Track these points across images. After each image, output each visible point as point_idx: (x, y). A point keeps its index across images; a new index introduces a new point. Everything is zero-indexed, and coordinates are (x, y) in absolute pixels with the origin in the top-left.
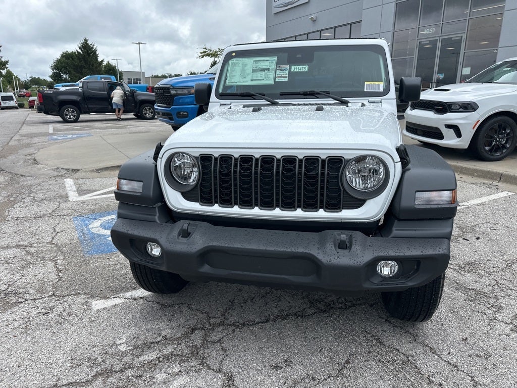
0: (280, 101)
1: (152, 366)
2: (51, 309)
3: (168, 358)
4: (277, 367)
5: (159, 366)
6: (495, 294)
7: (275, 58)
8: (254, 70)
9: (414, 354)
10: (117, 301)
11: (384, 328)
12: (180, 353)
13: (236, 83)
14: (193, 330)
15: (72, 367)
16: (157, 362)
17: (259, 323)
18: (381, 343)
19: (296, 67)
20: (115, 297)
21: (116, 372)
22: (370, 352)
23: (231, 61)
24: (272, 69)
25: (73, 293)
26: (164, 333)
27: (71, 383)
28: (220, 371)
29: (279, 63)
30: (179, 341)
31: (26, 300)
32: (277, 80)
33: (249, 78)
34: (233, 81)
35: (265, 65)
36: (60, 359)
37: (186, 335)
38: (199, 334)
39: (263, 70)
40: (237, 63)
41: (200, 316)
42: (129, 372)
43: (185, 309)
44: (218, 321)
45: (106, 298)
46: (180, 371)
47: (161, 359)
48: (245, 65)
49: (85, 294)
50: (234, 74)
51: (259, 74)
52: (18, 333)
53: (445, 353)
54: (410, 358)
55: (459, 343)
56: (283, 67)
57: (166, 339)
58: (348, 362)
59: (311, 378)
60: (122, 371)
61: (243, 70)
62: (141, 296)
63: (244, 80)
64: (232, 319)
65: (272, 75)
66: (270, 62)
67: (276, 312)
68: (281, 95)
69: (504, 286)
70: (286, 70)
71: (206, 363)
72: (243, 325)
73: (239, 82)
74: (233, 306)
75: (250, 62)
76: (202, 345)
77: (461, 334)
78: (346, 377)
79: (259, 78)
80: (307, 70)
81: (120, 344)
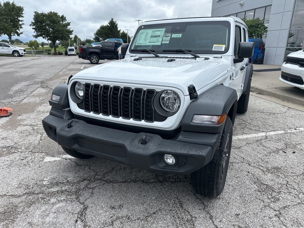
0: (160, 55)
1: (52, 194)
2: (26, 158)
3: (62, 192)
4: (113, 208)
5: (56, 195)
6: (280, 190)
7: (164, 29)
8: (152, 37)
9: (198, 217)
10: (58, 159)
11: (190, 198)
12: (70, 190)
13: (141, 44)
14: (84, 180)
15: (17, 187)
16: (56, 193)
17: (120, 182)
18: (181, 206)
19: (175, 35)
20: (57, 157)
21: (35, 194)
22: (171, 210)
23: (141, 31)
24: (162, 36)
25: (40, 151)
26: (69, 179)
27: (12, 195)
28: (83, 203)
29: (166, 32)
30: (73, 184)
31: (18, 152)
32: (163, 42)
33: (148, 41)
34: (139, 42)
35: (158, 33)
36: (15, 183)
37: (79, 182)
38: (86, 182)
39: (156, 36)
40: (144, 32)
41: (92, 173)
42: (41, 195)
43: (87, 168)
44: (99, 177)
45: (53, 156)
46: (64, 200)
47: (59, 192)
48: (147, 33)
49: (46, 153)
50: (141, 39)
51: (154, 39)
52: (5, 167)
53: (218, 220)
54: (194, 219)
55: (232, 216)
56: (167, 35)
57: (68, 182)
58: (154, 213)
59: (128, 217)
60: (38, 194)
61: (146, 36)
62: (70, 158)
63: (145, 42)
64: (107, 178)
65: (160, 40)
66: (161, 32)
67: (133, 177)
68: (163, 51)
69: (291, 186)
70: (169, 36)
71: (79, 198)
72: (111, 182)
73: (143, 43)
74: (112, 170)
75: (150, 31)
76: (84, 188)
77: (237, 211)
78: (148, 221)
79: (153, 41)
80: (180, 37)
81: (45, 181)
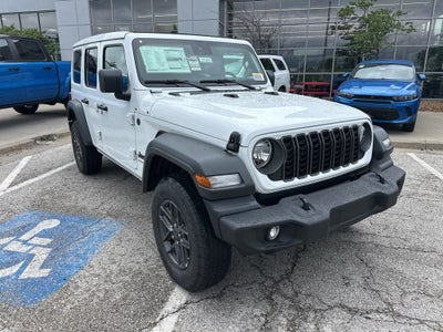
7: (182, 49)
9: (371, 240)
10: (171, 320)
11: (343, 235)
14: (270, 298)
17: (293, 268)
19: (202, 58)
20: (161, 319)
23: (142, 49)
24: (184, 59)
26: (257, 314)
29: (187, 54)
30: (276, 310)
32: (192, 69)
33: (167, 66)
34: (153, 68)
35: (176, 54)
39: (176, 59)
43: (235, 289)
44: (270, 282)
45: (153, 325)
48: (157, 53)
50: (151, 62)
51: (174, 62)
56: (192, 58)
61: (158, 59)
63: (163, 67)
65: (187, 65)
66: (179, 52)
68: (201, 82)
70: (196, 60)
73: (160, 69)
79: (176, 67)
80: (211, 61)
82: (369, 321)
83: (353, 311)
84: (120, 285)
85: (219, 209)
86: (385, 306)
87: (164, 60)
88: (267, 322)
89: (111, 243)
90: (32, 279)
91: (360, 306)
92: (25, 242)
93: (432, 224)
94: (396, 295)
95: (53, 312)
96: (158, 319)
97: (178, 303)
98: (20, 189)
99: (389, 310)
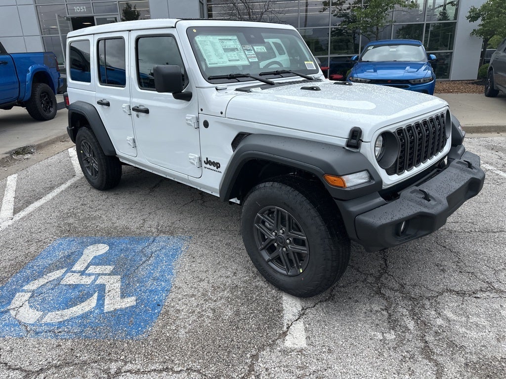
3: (415, 314)
7: (236, 37)
19: (256, 47)
23: (197, 39)
24: (240, 49)
26: (377, 309)
28: (440, 293)
30: (392, 303)
32: (250, 60)
33: (225, 58)
34: (213, 62)
35: (231, 44)
37: (386, 298)
38: (387, 292)
39: (233, 50)
40: (204, 41)
47: (415, 318)
48: (213, 44)
50: (209, 54)
51: (232, 54)
60: (426, 342)
61: (216, 50)
62: (300, 309)
63: (222, 60)
64: (373, 272)
65: (244, 56)
66: (234, 41)
70: (251, 50)
73: (219, 63)
75: (215, 39)
79: (234, 58)
80: (266, 50)
81: (384, 337)
82: (479, 300)
83: (461, 294)
84: (223, 301)
85: (354, 208)
86: (486, 285)
87: (221, 51)
88: (390, 315)
89: (183, 261)
90: (121, 310)
91: (465, 288)
92: (82, 273)
93: (488, 206)
94: (490, 274)
95: (169, 339)
96: (285, 329)
97: (295, 311)
98: (30, 215)
99: (491, 288)
